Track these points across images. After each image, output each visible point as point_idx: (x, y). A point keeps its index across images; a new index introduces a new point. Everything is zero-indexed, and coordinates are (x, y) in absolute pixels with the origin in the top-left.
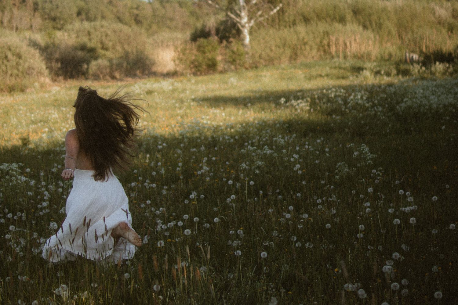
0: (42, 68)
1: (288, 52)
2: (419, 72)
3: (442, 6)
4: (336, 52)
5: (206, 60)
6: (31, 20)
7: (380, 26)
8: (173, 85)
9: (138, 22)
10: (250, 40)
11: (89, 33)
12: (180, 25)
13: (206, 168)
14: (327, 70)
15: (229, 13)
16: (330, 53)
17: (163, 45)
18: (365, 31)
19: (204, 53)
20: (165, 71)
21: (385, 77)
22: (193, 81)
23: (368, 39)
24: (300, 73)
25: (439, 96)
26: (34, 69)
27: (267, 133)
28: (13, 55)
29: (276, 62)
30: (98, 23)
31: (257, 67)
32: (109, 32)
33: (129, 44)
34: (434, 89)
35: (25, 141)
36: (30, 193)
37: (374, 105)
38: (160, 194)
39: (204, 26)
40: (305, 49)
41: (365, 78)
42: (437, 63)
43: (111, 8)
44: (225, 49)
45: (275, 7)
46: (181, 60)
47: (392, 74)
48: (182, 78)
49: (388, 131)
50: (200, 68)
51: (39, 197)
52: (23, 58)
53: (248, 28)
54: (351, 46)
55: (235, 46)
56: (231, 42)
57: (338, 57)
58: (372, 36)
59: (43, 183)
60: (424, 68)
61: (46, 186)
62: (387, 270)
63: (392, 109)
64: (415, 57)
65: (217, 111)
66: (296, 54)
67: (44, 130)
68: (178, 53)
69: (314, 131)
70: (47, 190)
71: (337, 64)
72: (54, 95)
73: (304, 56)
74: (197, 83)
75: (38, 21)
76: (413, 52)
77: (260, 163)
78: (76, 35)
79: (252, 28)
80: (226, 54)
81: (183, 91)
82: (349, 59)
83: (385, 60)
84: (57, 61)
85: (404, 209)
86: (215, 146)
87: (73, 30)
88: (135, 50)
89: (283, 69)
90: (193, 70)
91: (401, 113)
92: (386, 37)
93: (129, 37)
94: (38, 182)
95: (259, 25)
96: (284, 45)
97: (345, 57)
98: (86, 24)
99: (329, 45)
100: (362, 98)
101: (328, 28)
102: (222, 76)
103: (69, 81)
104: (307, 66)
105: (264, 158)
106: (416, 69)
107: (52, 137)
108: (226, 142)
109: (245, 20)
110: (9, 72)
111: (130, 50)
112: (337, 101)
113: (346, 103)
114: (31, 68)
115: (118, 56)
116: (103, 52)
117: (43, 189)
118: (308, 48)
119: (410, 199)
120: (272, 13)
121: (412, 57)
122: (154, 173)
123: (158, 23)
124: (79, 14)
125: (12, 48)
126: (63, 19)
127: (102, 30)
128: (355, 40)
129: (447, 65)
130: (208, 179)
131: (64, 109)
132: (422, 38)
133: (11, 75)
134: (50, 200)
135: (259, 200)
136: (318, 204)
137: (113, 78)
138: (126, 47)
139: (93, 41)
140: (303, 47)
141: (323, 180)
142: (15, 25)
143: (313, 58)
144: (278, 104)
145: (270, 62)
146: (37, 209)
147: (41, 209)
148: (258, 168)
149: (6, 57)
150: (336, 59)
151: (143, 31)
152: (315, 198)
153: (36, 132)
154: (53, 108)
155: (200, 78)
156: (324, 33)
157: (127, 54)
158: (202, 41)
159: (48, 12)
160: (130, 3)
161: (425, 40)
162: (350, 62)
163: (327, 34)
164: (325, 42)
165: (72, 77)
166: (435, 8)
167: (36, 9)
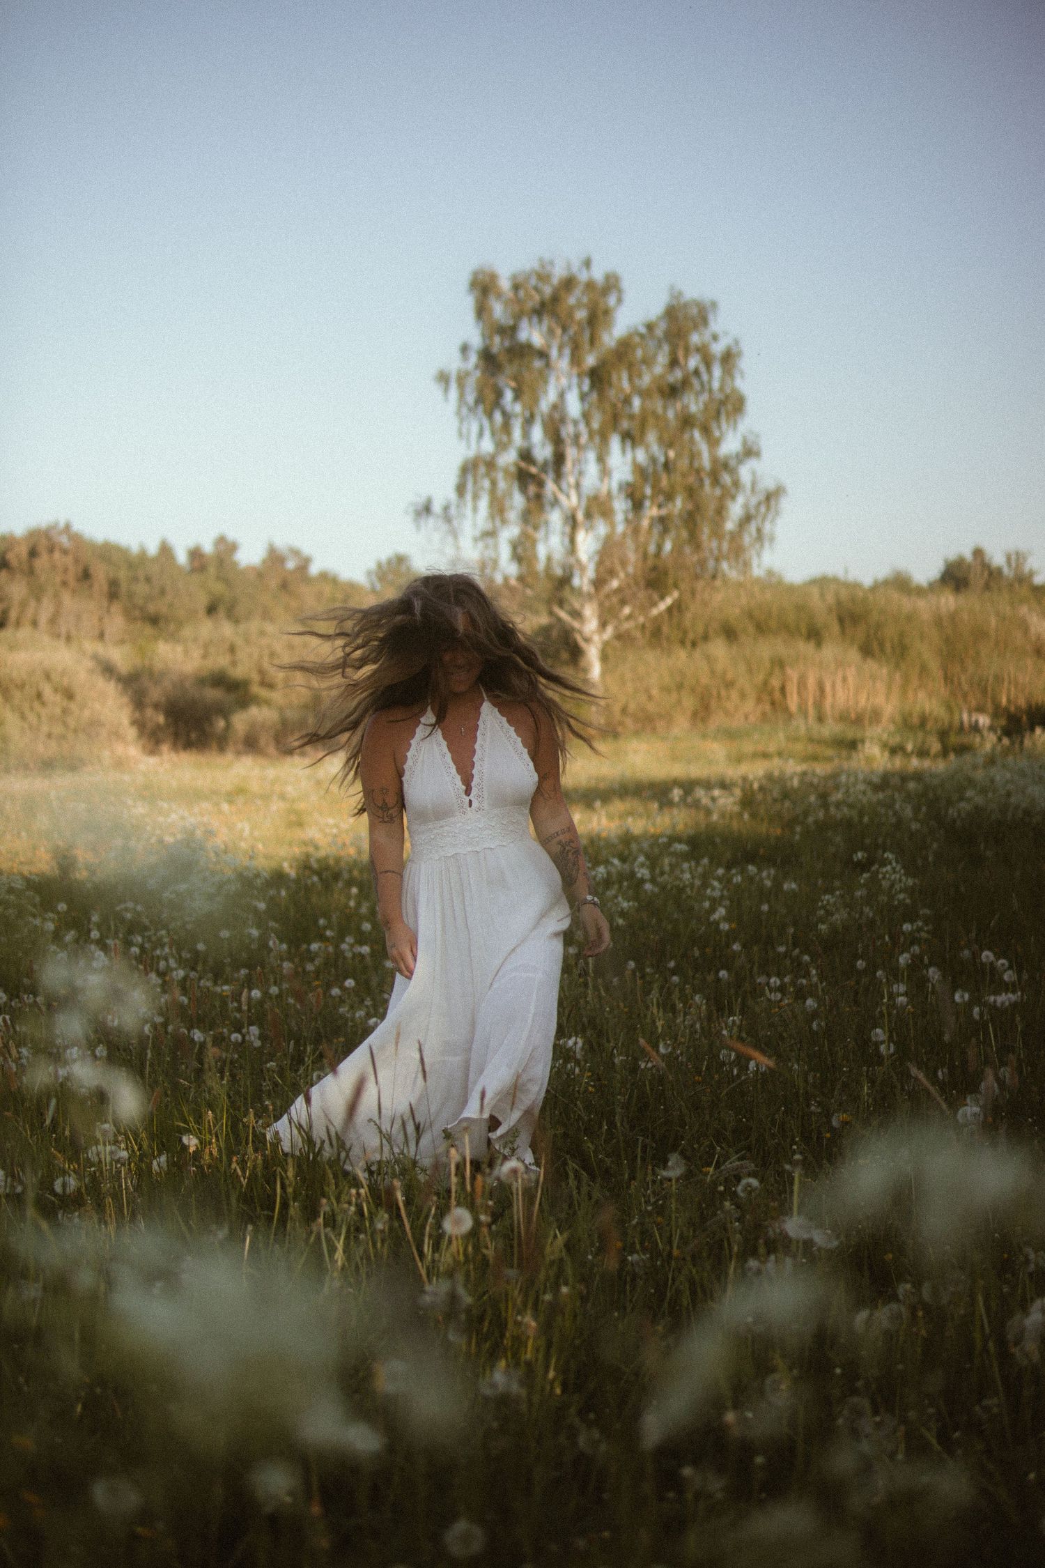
0: (121, 724)
1: (689, 703)
2: (993, 747)
4: (800, 705)
6: (101, 619)
7: (902, 650)
10: (604, 673)
11: (232, 649)
14: (780, 743)
15: (557, 610)
16: (786, 709)
18: (869, 661)
21: (914, 760)
23: (873, 678)
24: (717, 749)
26: (103, 725)
28: (56, 690)
29: (660, 725)
30: (254, 625)
31: (616, 735)
32: (278, 648)
35: (65, 863)
38: (379, 968)
40: (728, 698)
41: (869, 760)
42: (1038, 730)
43: (285, 597)
45: (662, 598)
47: (932, 754)
52: (78, 698)
53: (599, 645)
54: (834, 695)
57: (805, 716)
58: (884, 672)
60: (1006, 741)
64: (985, 719)
66: (706, 707)
71: (803, 731)
72: (144, 777)
73: (727, 713)
75: (116, 623)
76: (980, 709)
78: (202, 651)
79: (606, 645)
82: (830, 722)
83: (913, 726)
84: (156, 706)
87: (195, 640)
89: (677, 739)
91: (958, 821)
92: (915, 681)
95: (624, 639)
96: (680, 687)
97: (821, 719)
98: (228, 629)
99: (783, 689)
101: (783, 651)
103: (183, 754)
104: (730, 735)
106: (987, 741)
109: (592, 625)
110: (45, 729)
112: (805, 798)
114: (95, 723)
115: (295, 701)
116: (264, 693)
118: (734, 695)
120: (654, 612)
121: (977, 722)
122: (367, 927)
124: (211, 610)
125: (53, 676)
126: (175, 619)
127: (265, 642)
128: (845, 679)
132: (999, 679)
133: (49, 736)
137: (284, 749)
139: (239, 665)
140: (723, 693)
141: (781, 944)
142: (63, 630)
143: (746, 717)
144: (665, 802)
145: (647, 723)
149: (39, 696)
150: (800, 721)
156: (772, 663)
157: (317, 699)
159: (140, 602)
160: (327, 590)
161: (1006, 684)
162: (831, 729)
163: (779, 663)
164: (775, 683)
165: (188, 745)
166: (1029, 620)
167: (113, 595)
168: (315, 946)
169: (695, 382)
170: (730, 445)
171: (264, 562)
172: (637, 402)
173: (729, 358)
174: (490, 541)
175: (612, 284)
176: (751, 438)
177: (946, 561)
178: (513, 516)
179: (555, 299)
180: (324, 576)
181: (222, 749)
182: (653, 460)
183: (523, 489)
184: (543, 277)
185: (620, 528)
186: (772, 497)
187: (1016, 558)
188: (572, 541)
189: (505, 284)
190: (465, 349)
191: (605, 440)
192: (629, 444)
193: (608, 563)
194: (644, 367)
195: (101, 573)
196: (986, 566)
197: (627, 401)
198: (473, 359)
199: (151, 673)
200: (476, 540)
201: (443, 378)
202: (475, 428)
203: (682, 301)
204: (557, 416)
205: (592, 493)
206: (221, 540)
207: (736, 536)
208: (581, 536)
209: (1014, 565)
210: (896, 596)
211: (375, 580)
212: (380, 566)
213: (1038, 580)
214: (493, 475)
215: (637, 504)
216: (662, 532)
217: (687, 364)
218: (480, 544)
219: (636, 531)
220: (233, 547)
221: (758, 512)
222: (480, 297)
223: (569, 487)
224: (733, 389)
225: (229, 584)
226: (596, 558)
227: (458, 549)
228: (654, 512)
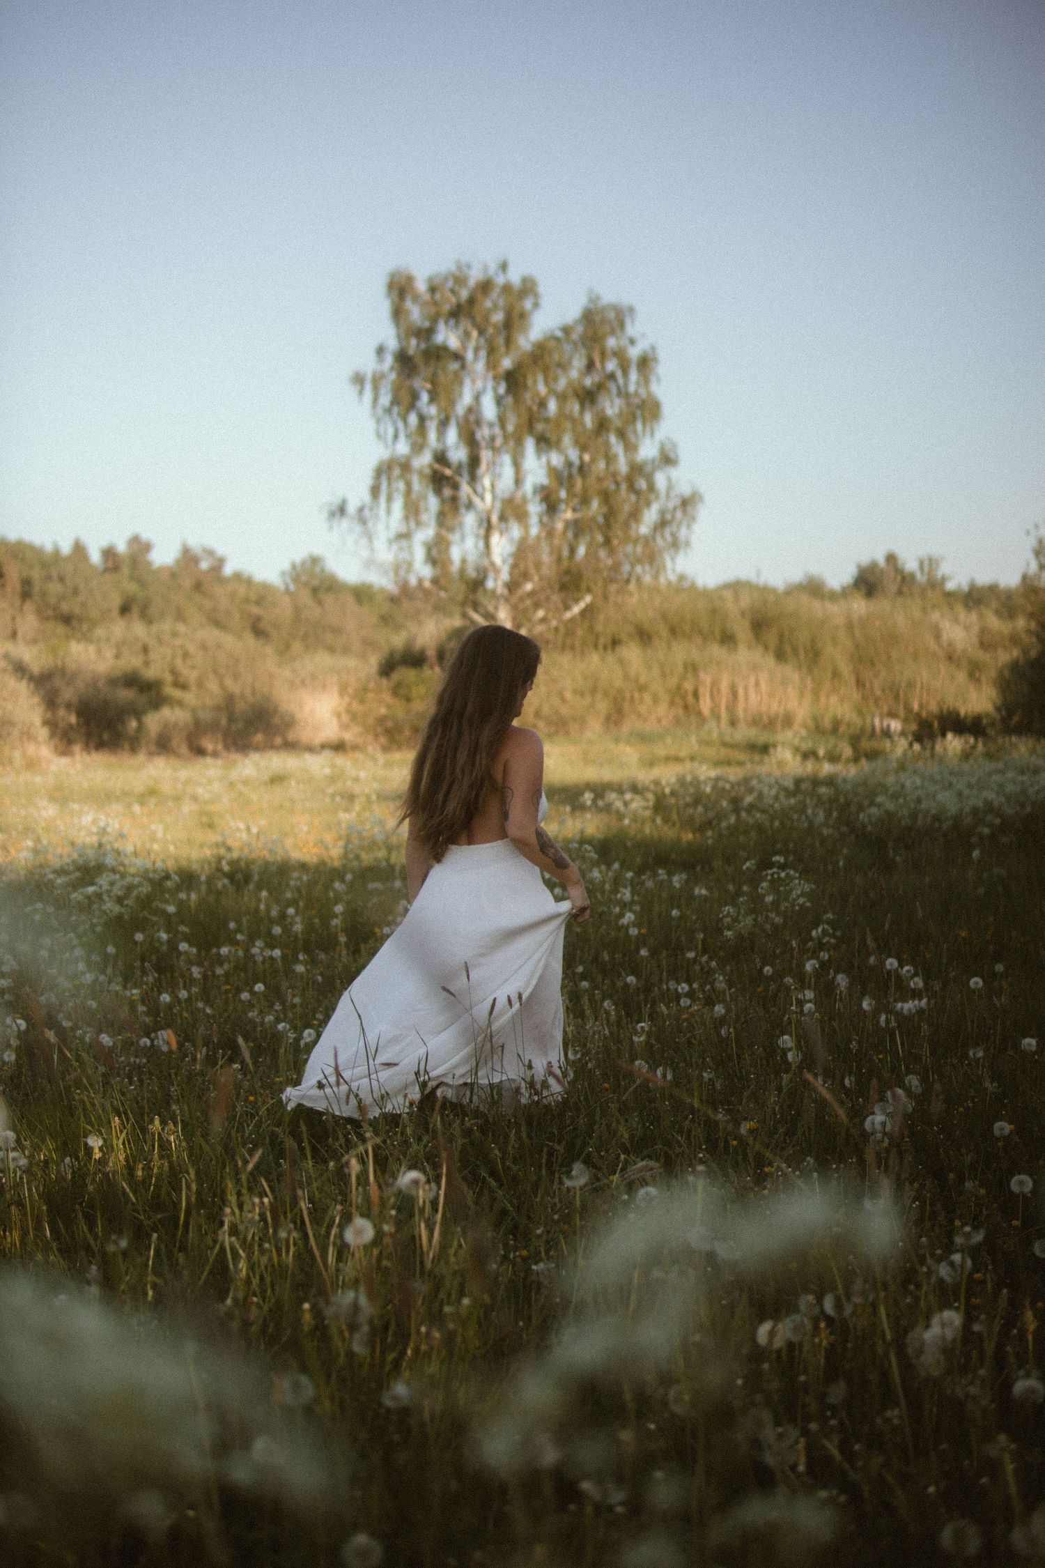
0: (32, 724)
1: (603, 706)
2: (906, 753)
3: (956, 621)
4: (713, 709)
5: (412, 715)
6: (13, 619)
7: (814, 654)
8: (333, 764)
9: (258, 630)
11: (145, 649)
12: (356, 644)
14: (692, 747)
15: (471, 612)
16: (699, 713)
17: (314, 682)
18: (782, 667)
19: (408, 700)
20: (318, 739)
21: (826, 765)
23: (784, 682)
24: (630, 754)
26: (12, 724)
29: (573, 728)
30: (167, 626)
32: (191, 648)
33: (236, 677)
38: (289, 972)
39: (410, 642)
40: (642, 700)
41: (781, 764)
42: (950, 736)
43: (198, 597)
45: (575, 601)
46: (354, 717)
47: (844, 758)
48: (355, 755)
49: (841, 863)
50: (397, 736)
54: (746, 699)
57: (718, 718)
58: (796, 677)
60: (917, 747)
64: (896, 724)
66: (620, 711)
67: (23, 844)
68: (347, 699)
71: (715, 735)
72: (56, 779)
73: (639, 716)
75: (29, 622)
76: (892, 715)
78: (114, 651)
82: (742, 726)
83: (825, 731)
84: (68, 706)
85: (900, 1004)
87: (108, 640)
88: (248, 691)
89: (590, 742)
90: (382, 738)
91: (871, 827)
92: (827, 684)
93: (237, 661)
96: (594, 690)
97: (733, 723)
98: (140, 629)
99: (696, 694)
101: (696, 655)
103: (95, 755)
104: (643, 738)
106: (898, 747)
107: (41, 857)
111: (236, 691)
112: (717, 802)
114: (7, 723)
115: (208, 701)
116: (176, 693)
118: (647, 698)
119: (915, 982)
120: (568, 615)
121: (889, 726)
122: (277, 930)
123: (305, 637)
124: (125, 610)
126: (88, 619)
127: (178, 642)
128: (757, 684)
129: (972, 740)
132: (911, 685)
136: (680, 996)
137: (200, 752)
138: (229, 683)
139: (152, 666)
140: (636, 695)
141: (690, 949)
143: (659, 721)
144: (577, 805)
150: (712, 725)
151: (270, 652)
156: (685, 667)
157: (230, 699)
158: (407, 674)
159: (53, 602)
160: (242, 590)
161: (918, 690)
162: (744, 733)
163: (692, 668)
164: (688, 686)
165: (100, 745)
166: (941, 626)
167: (26, 594)
168: (225, 950)
169: (612, 386)
170: (647, 451)
171: (178, 562)
172: (552, 406)
173: (645, 363)
174: (404, 543)
175: (529, 288)
176: (668, 447)
177: (859, 566)
178: (427, 518)
179: (472, 301)
180: (237, 576)
181: (134, 750)
182: (569, 464)
183: (438, 491)
184: (460, 280)
185: (534, 531)
186: (688, 503)
187: (930, 564)
188: (487, 545)
189: (421, 286)
190: (380, 351)
191: (519, 442)
192: (543, 445)
193: (522, 566)
194: (560, 371)
195: (13, 573)
196: (898, 571)
197: (543, 404)
198: (389, 360)
199: (63, 672)
200: (390, 542)
201: (358, 380)
202: (391, 431)
203: (600, 304)
204: (472, 418)
205: (507, 495)
206: (135, 540)
207: (650, 541)
208: (495, 539)
209: (926, 569)
210: (805, 598)
211: (289, 580)
212: (294, 567)
213: (950, 586)
214: (408, 476)
215: (551, 506)
216: (576, 536)
217: (603, 368)
218: (395, 547)
219: (550, 534)
220: (147, 547)
221: (673, 518)
222: (396, 299)
223: (484, 489)
224: (649, 394)
225: (142, 584)
226: (511, 561)
227: (372, 550)
228: (569, 515)
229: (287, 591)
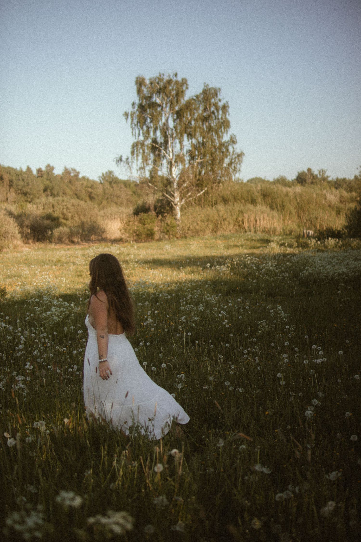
0: (15, 233)
1: (211, 226)
2: (315, 245)
3: (332, 193)
4: (249, 227)
5: (146, 230)
6: (7, 193)
7: (283, 207)
8: (119, 249)
9: (91, 198)
10: (181, 216)
11: (53, 206)
12: (125, 202)
13: (150, 320)
14: (242, 241)
15: (165, 194)
16: (244, 228)
17: (111, 217)
18: (272, 211)
19: (144, 224)
20: (113, 238)
21: (288, 249)
22: (136, 247)
23: (273, 217)
24: (220, 243)
25: (334, 266)
26: (9, 233)
27: (197, 292)
29: (201, 234)
30: (60, 198)
31: (186, 237)
32: (69, 206)
33: (85, 215)
34: (329, 260)
35: (3, 292)
36: (9, 337)
37: (281, 272)
39: (144, 204)
40: (224, 224)
41: (273, 248)
42: (330, 239)
43: (70, 186)
44: (161, 222)
45: (202, 190)
46: (125, 230)
47: (294, 246)
48: (126, 244)
49: (294, 293)
50: (140, 237)
51: (16, 341)
53: (180, 206)
54: (260, 223)
55: (169, 220)
56: (166, 216)
57: (250, 231)
58: (277, 215)
59: (20, 329)
60: (319, 242)
61: (22, 332)
62: (309, 414)
63: (296, 275)
64: (311, 232)
65: (156, 272)
66: (217, 227)
67: (18, 283)
68: (123, 224)
69: (234, 291)
70: (23, 334)
71: (249, 237)
72: (26, 255)
73: (223, 229)
74: (138, 248)
75: (12, 195)
76: (309, 229)
77: (196, 318)
78: (43, 207)
79: (182, 206)
80: (161, 226)
81: (128, 254)
82: (259, 233)
83: (287, 235)
84: (27, 226)
85: (316, 360)
86: (157, 302)
87: (40, 203)
88: (89, 220)
89: (207, 239)
90: (135, 238)
91: (303, 279)
92: (288, 217)
93: (85, 210)
94: (15, 327)
95: (188, 204)
96: (208, 220)
97: (255, 232)
98: (51, 199)
99: (243, 222)
100: (272, 266)
101: (242, 207)
102: (158, 243)
103: (37, 244)
104: (225, 237)
105: (199, 314)
106: (312, 242)
107: (25, 290)
108: (165, 298)
109: (177, 199)
111: (85, 220)
112: (252, 267)
113: (259, 269)
114: (6, 232)
115: (75, 224)
116: (64, 221)
117: (19, 334)
118: (226, 222)
119: (321, 353)
120: (199, 195)
121: (309, 232)
123: (107, 199)
124: (45, 190)
126: (32, 194)
127: (64, 204)
128: (264, 218)
129: (337, 240)
130: (153, 329)
131: (33, 266)
132: (316, 218)
134: (25, 343)
135: (195, 348)
136: (244, 354)
137: (73, 242)
138: (82, 218)
139: (56, 212)
140: (222, 222)
141: (246, 333)
143: (230, 231)
144: (204, 268)
145: (196, 233)
146: (14, 350)
147: (19, 351)
148: (194, 322)
150: (249, 233)
151: (96, 206)
152: (241, 348)
153: (11, 285)
154: (24, 266)
155: (141, 245)
156: (239, 211)
157: (83, 223)
158: (142, 215)
159: (20, 188)
160: (85, 183)
161: (319, 219)
162: (259, 236)
163: (241, 212)
164: (240, 219)
165: (38, 240)
166: (327, 195)
167: (11, 186)
169: (213, 116)
170: (226, 138)
171: (63, 174)
172: (193, 123)
173: (225, 108)
174: (142, 171)
175: (184, 82)
176: (233, 137)
177: (298, 173)
178: (150, 162)
179: (165, 87)
180: (84, 178)
181: (51, 242)
182: (199, 143)
183: (154, 153)
184: (161, 79)
185: (187, 166)
186: (240, 155)
187: (322, 172)
188: (171, 170)
189: (147, 82)
190: (133, 104)
191: (182, 136)
192: (190, 137)
193: (183, 178)
194: (195, 111)
195: (6, 177)
196: (312, 174)
197: (190, 122)
198: (136, 107)
199: (25, 214)
200: (137, 170)
201: (126, 115)
202: (137, 131)
203: (208, 87)
204: (165, 127)
205: (177, 154)
206: (48, 166)
207: (227, 169)
208: (173, 169)
209: (321, 174)
210: (280, 186)
211: (101, 180)
212: (103, 174)
213: (330, 179)
214: (143, 148)
215: (192, 158)
216: (202, 168)
217: (210, 110)
218: (139, 172)
219: (193, 167)
220: (53, 168)
221: (235, 161)
222: (139, 86)
223: (170, 152)
224: (226, 118)
225: (51, 182)
226: (179, 176)
227: (131, 173)
228: (199, 161)
229: (101, 183)
